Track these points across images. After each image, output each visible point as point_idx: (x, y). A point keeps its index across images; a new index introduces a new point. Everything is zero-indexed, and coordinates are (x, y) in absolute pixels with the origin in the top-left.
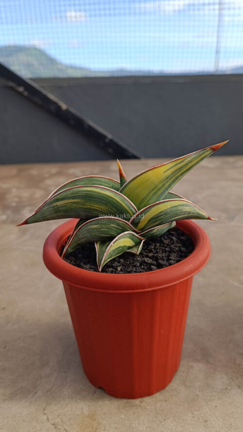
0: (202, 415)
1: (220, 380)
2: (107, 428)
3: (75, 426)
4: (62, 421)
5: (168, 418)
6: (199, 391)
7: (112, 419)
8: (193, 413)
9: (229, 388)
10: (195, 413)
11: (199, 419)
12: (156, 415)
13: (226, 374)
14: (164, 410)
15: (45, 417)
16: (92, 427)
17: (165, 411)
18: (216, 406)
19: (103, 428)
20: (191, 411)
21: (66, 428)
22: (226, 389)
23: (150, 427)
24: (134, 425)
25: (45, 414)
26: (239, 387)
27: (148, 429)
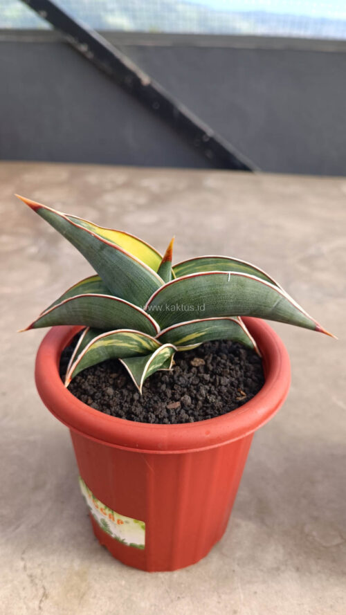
0: (232, 602)
1: (273, 554)
2: (98, 596)
3: (57, 584)
4: (42, 574)
5: (183, 598)
6: (238, 564)
7: (108, 584)
8: (220, 597)
9: (283, 568)
10: (223, 596)
11: (226, 607)
12: (169, 590)
13: (284, 546)
14: (182, 583)
15: (22, 564)
16: (79, 591)
17: (183, 586)
18: (255, 593)
19: (93, 595)
20: (218, 593)
21: (46, 584)
22: (278, 569)
23: (155, 605)
24: (135, 599)
25: (23, 559)
26: (298, 569)
27: (153, 608)
